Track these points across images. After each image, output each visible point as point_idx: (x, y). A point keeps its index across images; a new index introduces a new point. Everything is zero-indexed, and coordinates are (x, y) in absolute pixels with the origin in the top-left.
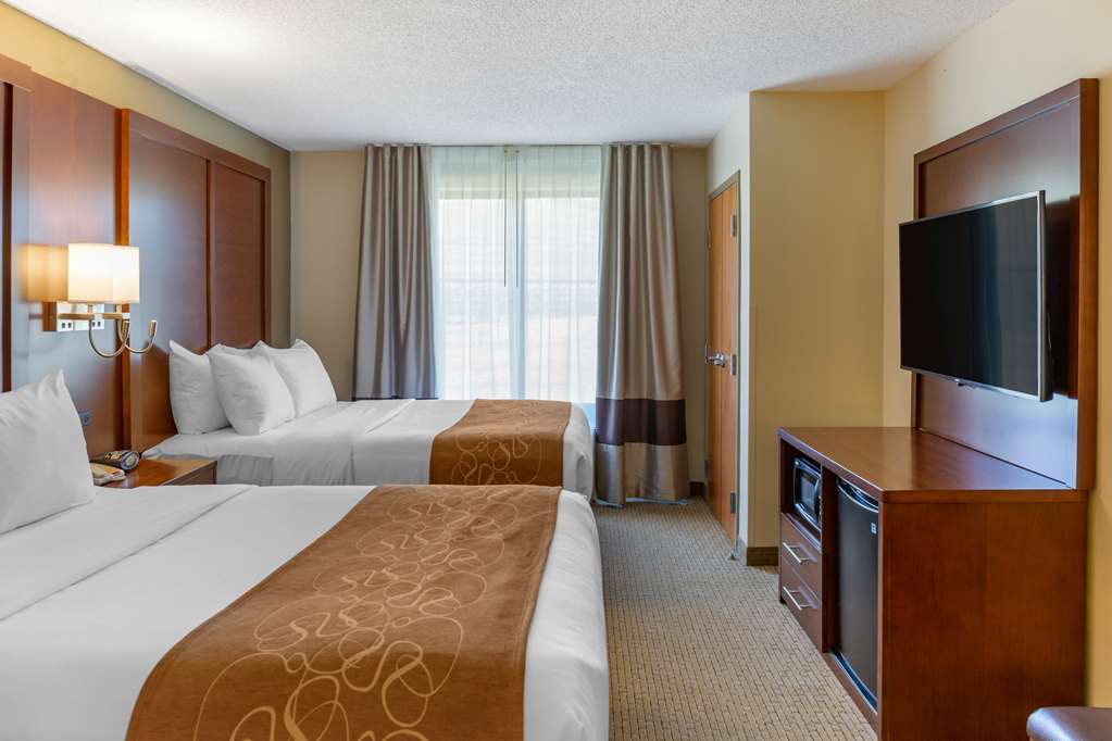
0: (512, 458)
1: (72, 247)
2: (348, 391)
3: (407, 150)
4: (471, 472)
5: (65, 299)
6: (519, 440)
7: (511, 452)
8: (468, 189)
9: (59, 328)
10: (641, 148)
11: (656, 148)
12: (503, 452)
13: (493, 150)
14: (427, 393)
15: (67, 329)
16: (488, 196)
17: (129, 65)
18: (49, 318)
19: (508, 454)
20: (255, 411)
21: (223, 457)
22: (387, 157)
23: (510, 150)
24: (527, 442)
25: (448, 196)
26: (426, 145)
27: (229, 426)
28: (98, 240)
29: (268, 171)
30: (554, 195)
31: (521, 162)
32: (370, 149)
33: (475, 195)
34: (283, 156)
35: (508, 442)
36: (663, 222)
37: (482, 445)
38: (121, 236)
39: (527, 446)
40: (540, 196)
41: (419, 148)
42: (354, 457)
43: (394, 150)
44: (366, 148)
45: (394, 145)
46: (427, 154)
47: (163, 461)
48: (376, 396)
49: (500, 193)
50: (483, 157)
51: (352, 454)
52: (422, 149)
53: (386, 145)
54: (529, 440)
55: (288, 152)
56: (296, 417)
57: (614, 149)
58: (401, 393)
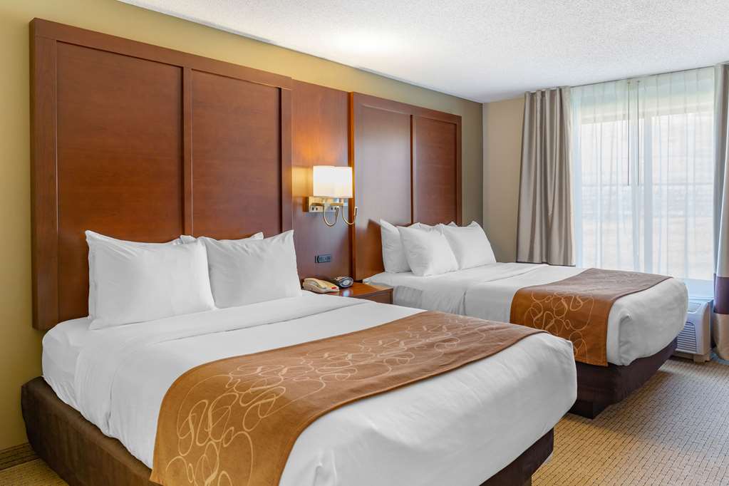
0: (569, 310)
1: (315, 167)
3: (552, 92)
4: (539, 316)
5: (313, 195)
6: (577, 297)
7: (569, 306)
8: (598, 115)
9: (311, 211)
12: (562, 304)
13: (619, 84)
14: (566, 262)
15: (315, 211)
17: (358, 67)
18: (305, 204)
19: (566, 305)
20: (424, 263)
21: (398, 287)
22: (539, 99)
23: (633, 81)
24: (583, 300)
25: (584, 121)
26: (565, 87)
27: (410, 271)
29: (459, 118)
31: (641, 89)
32: (527, 95)
33: (605, 119)
35: (568, 298)
37: (549, 298)
39: (582, 303)
41: (561, 90)
42: (466, 297)
43: (543, 94)
44: (525, 94)
45: (543, 90)
46: (567, 93)
47: (372, 285)
48: (531, 261)
49: (624, 115)
50: (610, 90)
51: (465, 294)
52: (563, 90)
53: (539, 90)
54: (584, 299)
55: (480, 105)
56: (459, 269)
57: (726, 69)
58: (547, 260)
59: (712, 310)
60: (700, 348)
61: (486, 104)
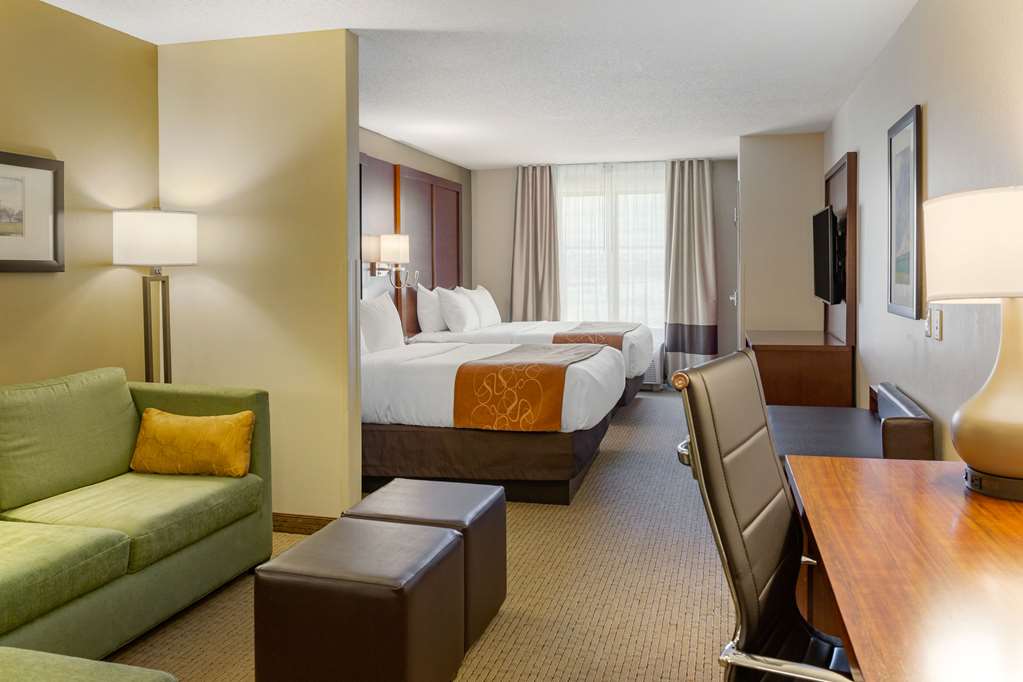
1: (382, 237)
2: (508, 316)
3: (542, 168)
5: (379, 261)
7: (595, 341)
8: (581, 191)
9: (376, 275)
10: (691, 163)
11: (701, 162)
12: (590, 340)
13: (596, 166)
14: (555, 318)
15: (378, 275)
16: (594, 194)
18: (373, 269)
22: (530, 172)
23: (607, 166)
24: (604, 336)
25: (568, 195)
26: (554, 165)
27: (448, 330)
28: (389, 233)
29: (460, 186)
30: (636, 192)
31: (614, 173)
32: (520, 168)
33: (585, 195)
34: (467, 173)
35: (593, 336)
36: (706, 207)
38: (397, 230)
39: (604, 338)
40: (626, 194)
41: (550, 168)
43: (534, 168)
44: (518, 168)
45: (534, 166)
46: (555, 169)
48: (525, 319)
49: (601, 192)
50: (590, 171)
52: (552, 167)
53: (529, 165)
55: (469, 172)
56: (480, 328)
57: (673, 163)
58: (538, 317)
59: (665, 349)
60: (658, 380)
61: (475, 171)
